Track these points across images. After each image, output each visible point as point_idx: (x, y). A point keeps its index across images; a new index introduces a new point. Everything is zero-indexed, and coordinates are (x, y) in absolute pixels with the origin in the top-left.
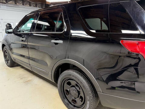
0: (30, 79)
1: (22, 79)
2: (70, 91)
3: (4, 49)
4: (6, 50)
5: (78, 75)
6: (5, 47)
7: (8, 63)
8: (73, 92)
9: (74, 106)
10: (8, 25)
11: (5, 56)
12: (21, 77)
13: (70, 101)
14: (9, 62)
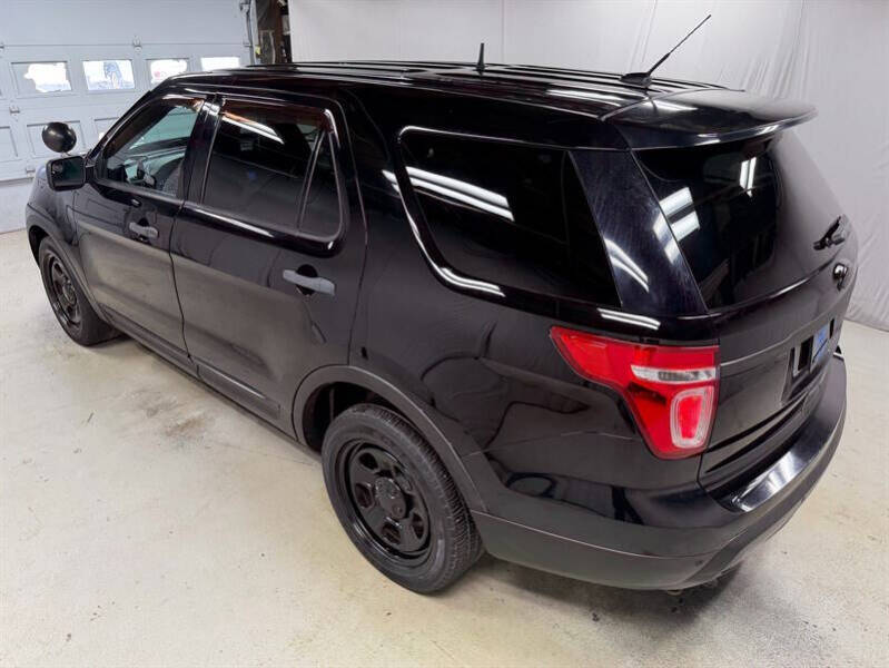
0: (196, 414)
1: (153, 412)
2: (374, 489)
3: (44, 251)
4: (53, 259)
5: (403, 435)
6: (45, 241)
7: (71, 323)
8: (386, 497)
9: (393, 551)
10: (52, 133)
11: (53, 288)
12: (151, 405)
13: (377, 529)
14: (77, 319)
